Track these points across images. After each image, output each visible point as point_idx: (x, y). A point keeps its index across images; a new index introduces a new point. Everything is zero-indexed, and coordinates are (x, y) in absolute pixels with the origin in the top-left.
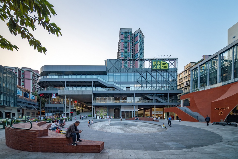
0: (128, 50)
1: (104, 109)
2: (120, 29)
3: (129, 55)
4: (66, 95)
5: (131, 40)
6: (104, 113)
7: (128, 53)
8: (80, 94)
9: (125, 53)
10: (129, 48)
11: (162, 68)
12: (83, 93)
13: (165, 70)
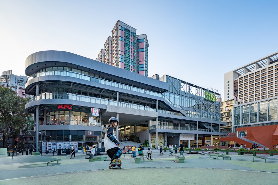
0: (131, 56)
1: (160, 137)
2: (119, 21)
3: (132, 63)
4: (119, 114)
5: (134, 43)
6: (160, 142)
7: (131, 59)
8: (143, 115)
9: (127, 58)
10: (133, 53)
11: (212, 100)
12: (147, 114)
13: (214, 102)
